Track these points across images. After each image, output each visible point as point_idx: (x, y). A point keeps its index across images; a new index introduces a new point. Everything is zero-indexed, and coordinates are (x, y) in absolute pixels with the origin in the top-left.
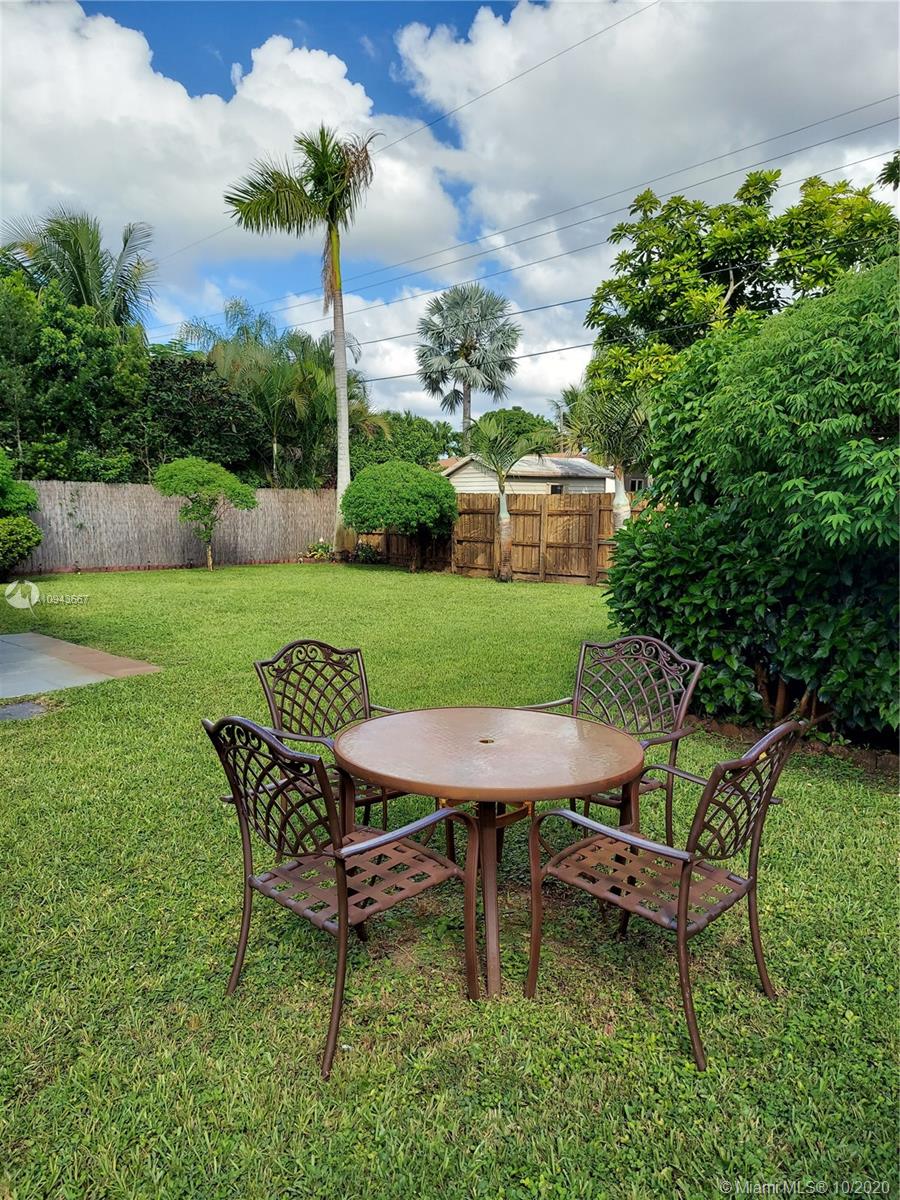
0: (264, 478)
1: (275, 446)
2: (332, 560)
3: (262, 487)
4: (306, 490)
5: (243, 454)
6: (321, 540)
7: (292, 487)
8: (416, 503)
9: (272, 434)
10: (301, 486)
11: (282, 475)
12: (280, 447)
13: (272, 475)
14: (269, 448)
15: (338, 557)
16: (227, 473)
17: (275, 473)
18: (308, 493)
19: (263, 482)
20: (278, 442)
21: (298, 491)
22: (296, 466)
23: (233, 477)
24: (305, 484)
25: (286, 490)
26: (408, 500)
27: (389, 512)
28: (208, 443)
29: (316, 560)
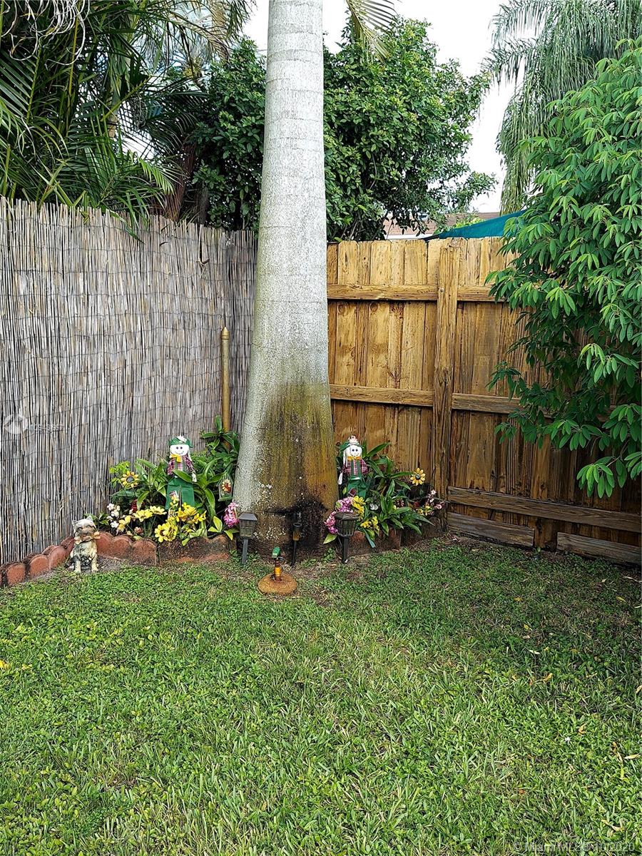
10: (72, 192)
24: (88, 188)
29: (161, 547)
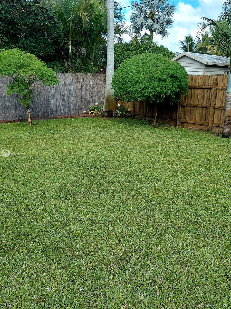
0: (64, 66)
1: (70, 47)
2: (103, 116)
3: (62, 72)
4: (88, 74)
5: (50, 50)
6: (97, 104)
7: (80, 72)
8: (165, 81)
9: (68, 40)
10: (85, 71)
11: (74, 64)
12: (74, 48)
13: (69, 65)
14: (67, 48)
15: (106, 114)
16: (39, 61)
17: (70, 63)
18: (89, 76)
19: (64, 69)
20: (72, 45)
21: (84, 75)
22: (82, 60)
23: (42, 63)
24: (87, 71)
25: (76, 74)
26: (160, 80)
27: (146, 88)
28: (29, 42)
29: (94, 115)
